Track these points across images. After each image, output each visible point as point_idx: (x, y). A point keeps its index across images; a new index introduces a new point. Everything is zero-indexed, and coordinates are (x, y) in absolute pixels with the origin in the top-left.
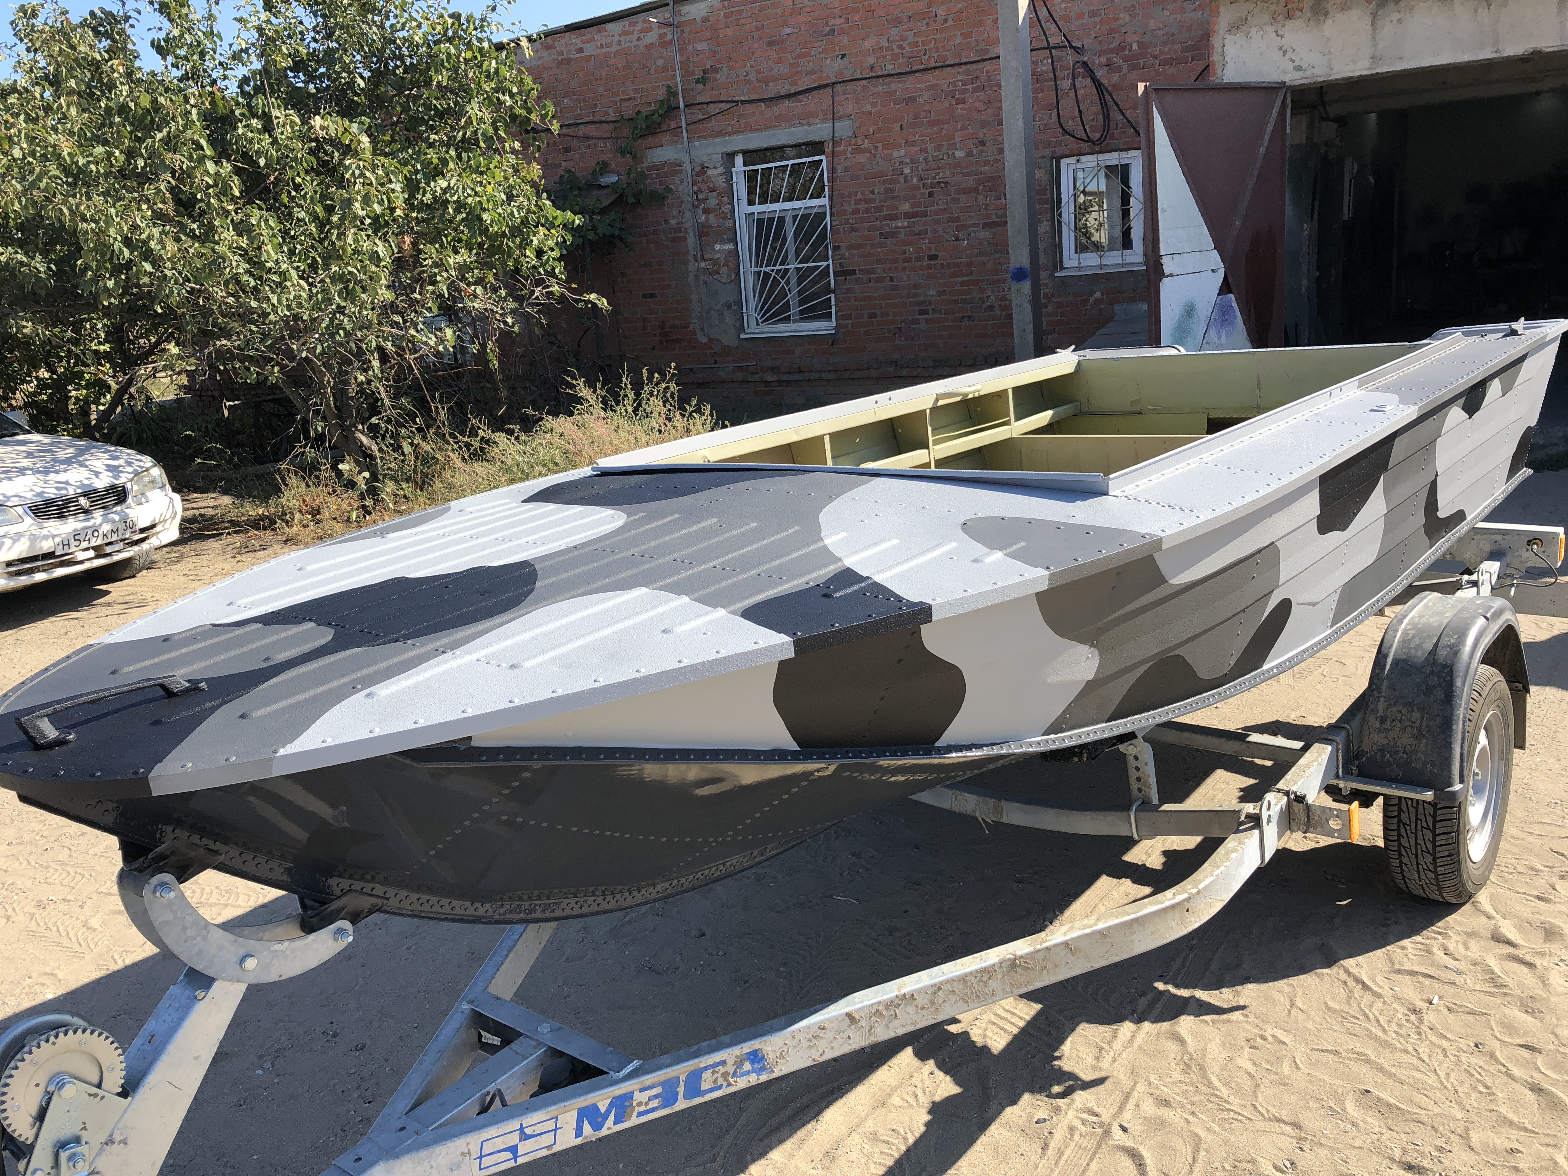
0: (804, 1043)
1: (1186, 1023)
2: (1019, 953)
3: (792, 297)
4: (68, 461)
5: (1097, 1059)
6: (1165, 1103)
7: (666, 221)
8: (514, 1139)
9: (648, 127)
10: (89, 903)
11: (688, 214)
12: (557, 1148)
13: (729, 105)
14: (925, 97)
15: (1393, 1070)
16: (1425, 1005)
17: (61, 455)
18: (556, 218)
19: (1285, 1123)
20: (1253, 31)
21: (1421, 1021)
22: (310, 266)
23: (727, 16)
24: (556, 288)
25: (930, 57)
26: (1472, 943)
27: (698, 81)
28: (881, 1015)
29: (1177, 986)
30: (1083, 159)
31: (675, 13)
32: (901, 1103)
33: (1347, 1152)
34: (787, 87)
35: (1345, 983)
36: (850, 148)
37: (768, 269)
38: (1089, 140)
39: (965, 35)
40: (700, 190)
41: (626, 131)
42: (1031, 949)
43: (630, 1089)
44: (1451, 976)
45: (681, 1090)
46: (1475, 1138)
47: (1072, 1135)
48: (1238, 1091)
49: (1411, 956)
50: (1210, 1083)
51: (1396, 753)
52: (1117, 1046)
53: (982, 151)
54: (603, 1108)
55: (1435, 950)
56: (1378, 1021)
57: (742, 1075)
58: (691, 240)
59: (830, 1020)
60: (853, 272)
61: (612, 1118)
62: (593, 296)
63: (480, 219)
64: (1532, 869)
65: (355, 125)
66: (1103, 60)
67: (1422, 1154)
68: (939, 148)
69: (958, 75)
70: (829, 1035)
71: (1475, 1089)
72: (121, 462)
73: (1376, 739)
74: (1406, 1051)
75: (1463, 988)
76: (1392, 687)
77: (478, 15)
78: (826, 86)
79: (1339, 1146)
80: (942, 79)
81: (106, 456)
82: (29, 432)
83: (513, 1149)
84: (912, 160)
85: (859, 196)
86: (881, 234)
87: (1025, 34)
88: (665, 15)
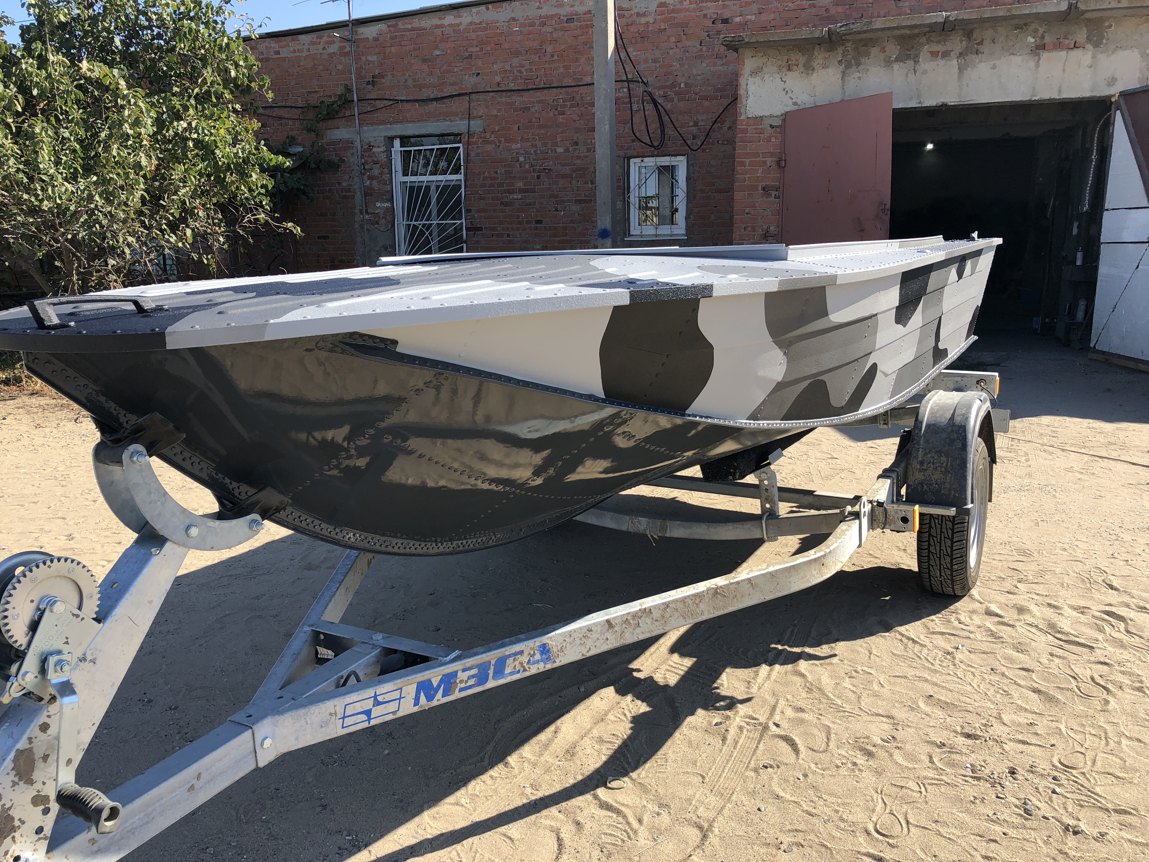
0: (578, 641)
1: (803, 665)
2: (719, 584)
3: (434, 244)
6: (801, 710)
7: (339, 183)
8: (369, 704)
9: (328, 114)
11: (356, 179)
13: (392, 102)
14: (536, 108)
15: (944, 685)
16: (954, 650)
19: (882, 716)
20: (766, 77)
21: (954, 658)
23: (392, 38)
24: (262, 216)
25: (540, 81)
26: (974, 617)
27: (368, 83)
28: (629, 623)
30: (646, 159)
31: (353, 33)
32: (615, 719)
33: (927, 730)
34: (436, 92)
35: (901, 640)
36: (481, 140)
37: (416, 223)
39: (566, 67)
40: (366, 162)
41: (311, 115)
42: (727, 582)
43: (455, 669)
44: (967, 634)
45: (491, 672)
46: (1006, 718)
47: (742, 731)
48: (848, 701)
49: (938, 624)
50: (828, 697)
51: (931, 485)
53: (576, 149)
54: (435, 683)
55: (953, 620)
56: (927, 659)
57: (534, 663)
58: (358, 198)
59: (595, 624)
60: (480, 229)
61: (441, 691)
62: (290, 224)
63: (213, 153)
64: (1000, 577)
65: (116, 71)
66: (661, 92)
67: (975, 728)
68: (545, 145)
69: (560, 95)
70: (595, 636)
71: (997, 692)
73: (917, 476)
74: (949, 674)
75: (976, 640)
76: (927, 442)
78: (465, 94)
79: (921, 726)
80: (549, 96)
83: (368, 713)
84: (525, 151)
85: (486, 174)
86: (502, 203)
87: (612, 67)
88: (346, 33)
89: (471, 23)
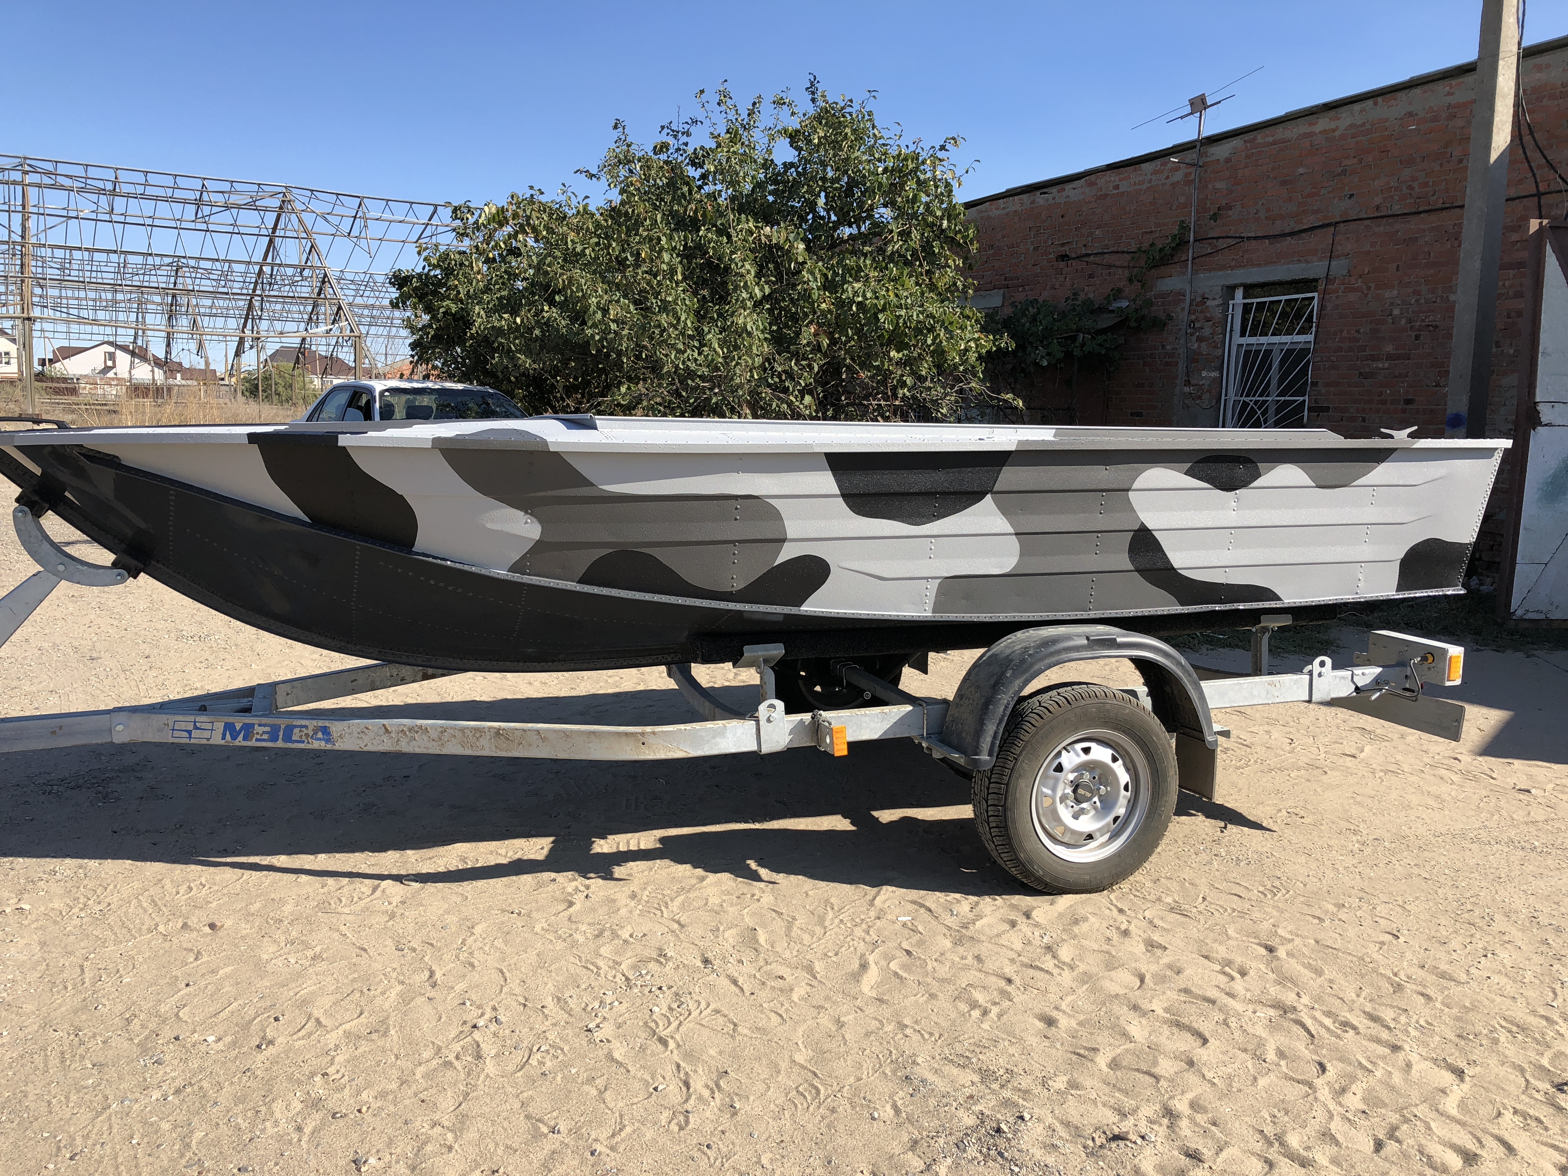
0: (356, 735)
5: (639, 872)
7: (1163, 347)
8: (190, 727)
9: (1161, 258)
11: (1183, 341)
13: (1237, 240)
14: (1427, 239)
16: (892, 918)
21: (870, 922)
23: (1247, 157)
24: (974, 385)
25: (1435, 199)
27: (1211, 218)
28: (405, 734)
29: (759, 865)
31: (1201, 155)
33: (684, 944)
34: (1292, 225)
36: (1342, 287)
37: (1247, 399)
40: (1197, 320)
41: (1141, 262)
43: (253, 722)
44: (944, 914)
45: (281, 734)
48: (683, 906)
49: (942, 900)
50: (677, 897)
51: (959, 724)
52: (662, 871)
54: (238, 726)
57: (317, 740)
58: (1181, 367)
59: (372, 724)
60: (1327, 409)
61: (242, 735)
65: (793, 235)
68: (1433, 291)
70: (371, 734)
71: (827, 952)
75: (937, 921)
76: (976, 674)
78: (1330, 225)
83: (189, 732)
84: (1403, 301)
85: (1345, 334)
86: (1361, 374)
87: (1496, 174)
88: (1191, 156)
89: (1352, 126)
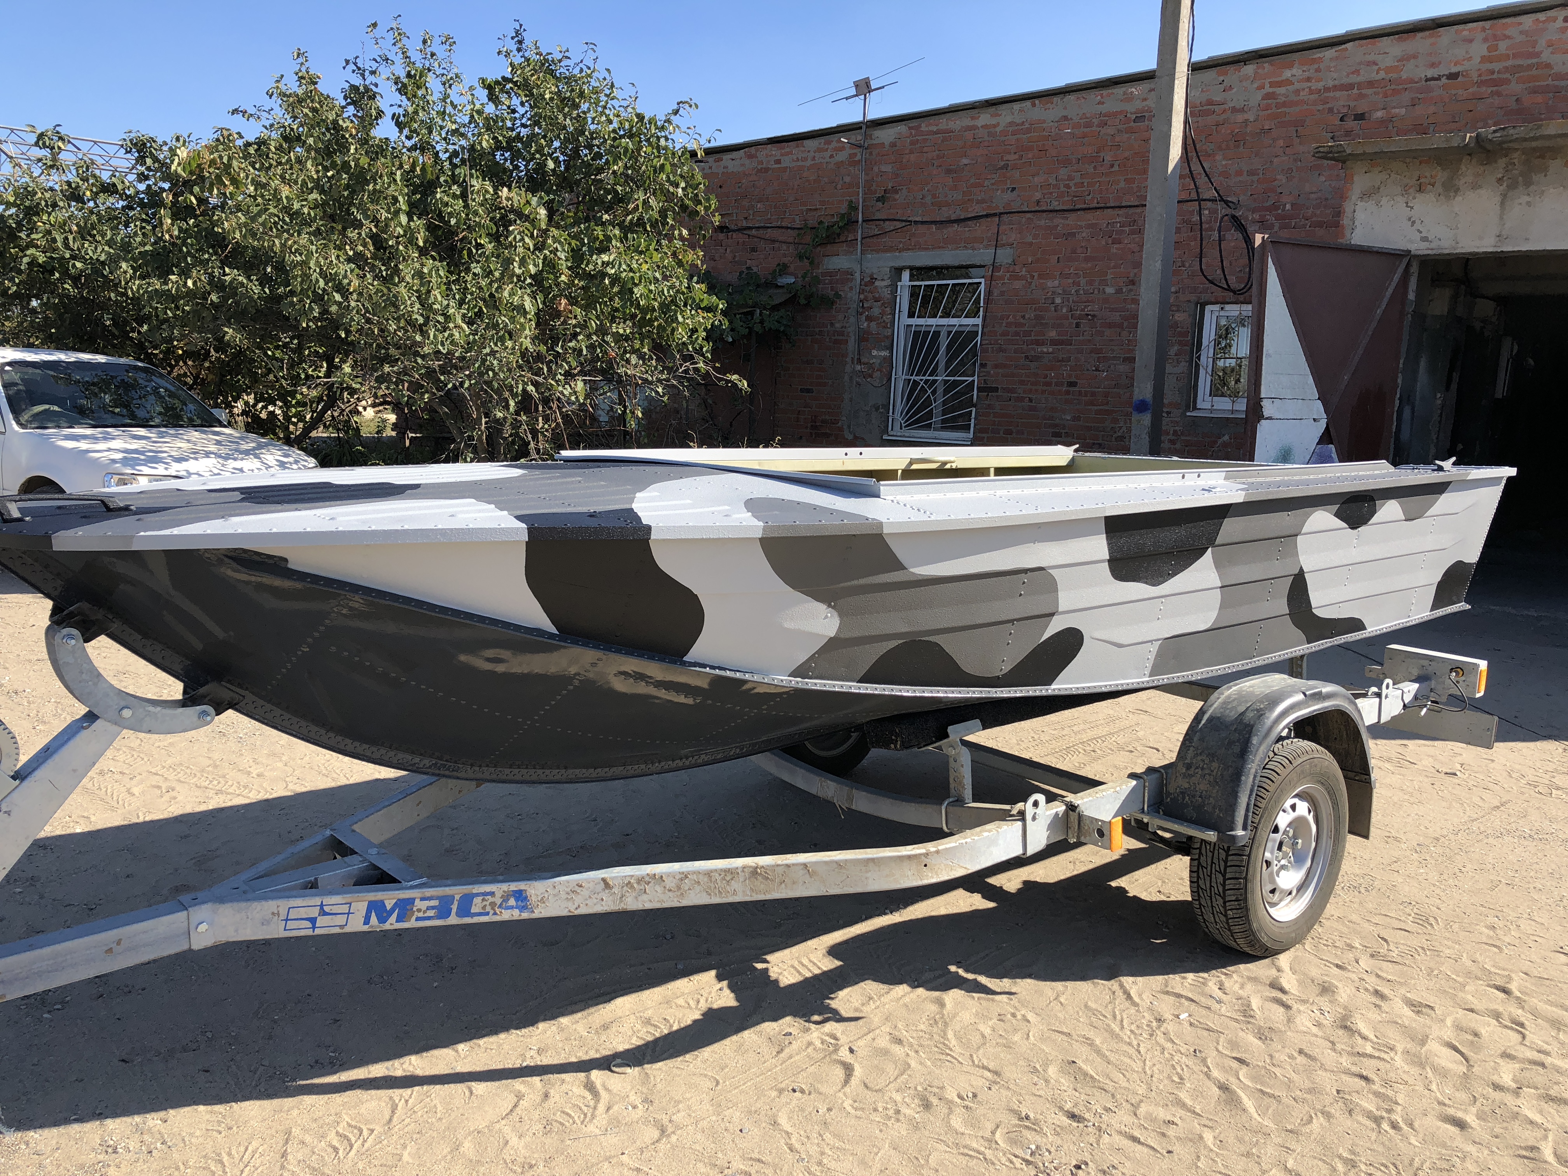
0: (564, 895)
1: (954, 995)
2: (760, 865)
3: (937, 406)
4: (247, 453)
5: (863, 1005)
7: (832, 324)
8: (314, 912)
9: (827, 237)
10: (139, 777)
11: (852, 320)
12: (347, 929)
13: (904, 224)
14: (1084, 235)
16: (1171, 1017)
17: (245, 446)
18: (702, 300)
19: (989, 1071)
20: (1384, 201)
21: (1159, 1027)
22: (476, 314)
23: (912, 143)
24: (701, 365)
25: (1093, 198)
27: (878, 199)
28: (632, 887)
29: (967, 971)
30: (1228, 307)
31: (866, 136)
32: (683, 1004)
33: (1027, 1097)
34: (958, 212)
35: (1114, 992)
36: (1008, 275)
37: (917, 378)
38: (1229, 289)
39: (1129, 181)
40: (866, 299)
41: (808, 239)
42: (770, 864)
43: (413, 896)
44: (1211, 1003)
45: (454, 908)
46: (1142, 1110)
47: (807, 1048)
48: (966, 1045)
49: (1186, 984)
50: (945, 1034)
51: (1194, 796)
52: (885, 999)
53: (1131, 290)
54: (389, 905)
55: (1212, 984)
56: (1122, 1021)
57: (507, 908)
58: (852, 344)
59: (588, 880)
60: (996, 390)
61: (395, 915)
62: (735, 377)
63: (632, 293)
64: (1350, 945)
65: (535, 199)
66: (1256, 216)
67: (1089, 1110)
68: (1090, 283)
69: (1119, 217)
70: (585, 893)
71: (1169, 1077)
72: (291, 459)
74: (1130, 1044)
75: (1215, 1013)
76: (1202, 740)
77: (661, 117)
78: (995, 215)
79: (1023, 1092)
80: (1100, 219)
81: (279, 453)
82: (225, 426)
83: (313, 921)
84: (1064, 291)
85: (1011, 319)
86: (1027, 357)
87: (1174, 184)
88: (857, 137)
89: (1011, 124)
